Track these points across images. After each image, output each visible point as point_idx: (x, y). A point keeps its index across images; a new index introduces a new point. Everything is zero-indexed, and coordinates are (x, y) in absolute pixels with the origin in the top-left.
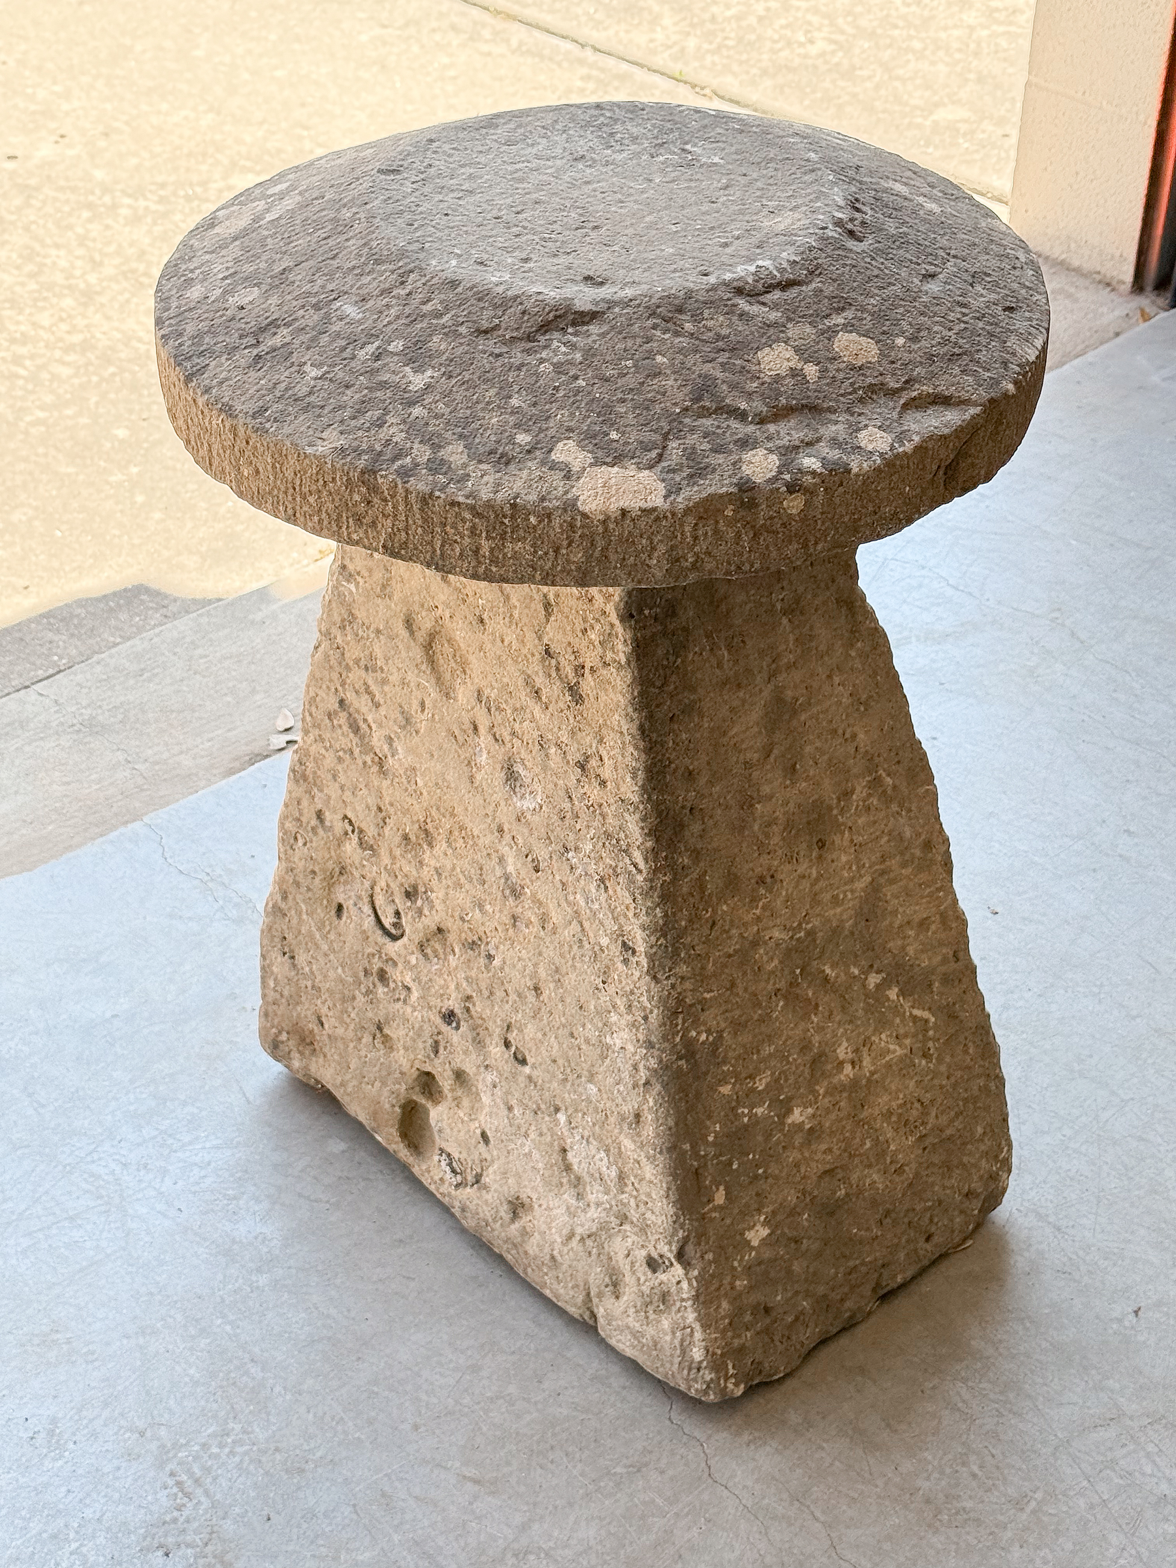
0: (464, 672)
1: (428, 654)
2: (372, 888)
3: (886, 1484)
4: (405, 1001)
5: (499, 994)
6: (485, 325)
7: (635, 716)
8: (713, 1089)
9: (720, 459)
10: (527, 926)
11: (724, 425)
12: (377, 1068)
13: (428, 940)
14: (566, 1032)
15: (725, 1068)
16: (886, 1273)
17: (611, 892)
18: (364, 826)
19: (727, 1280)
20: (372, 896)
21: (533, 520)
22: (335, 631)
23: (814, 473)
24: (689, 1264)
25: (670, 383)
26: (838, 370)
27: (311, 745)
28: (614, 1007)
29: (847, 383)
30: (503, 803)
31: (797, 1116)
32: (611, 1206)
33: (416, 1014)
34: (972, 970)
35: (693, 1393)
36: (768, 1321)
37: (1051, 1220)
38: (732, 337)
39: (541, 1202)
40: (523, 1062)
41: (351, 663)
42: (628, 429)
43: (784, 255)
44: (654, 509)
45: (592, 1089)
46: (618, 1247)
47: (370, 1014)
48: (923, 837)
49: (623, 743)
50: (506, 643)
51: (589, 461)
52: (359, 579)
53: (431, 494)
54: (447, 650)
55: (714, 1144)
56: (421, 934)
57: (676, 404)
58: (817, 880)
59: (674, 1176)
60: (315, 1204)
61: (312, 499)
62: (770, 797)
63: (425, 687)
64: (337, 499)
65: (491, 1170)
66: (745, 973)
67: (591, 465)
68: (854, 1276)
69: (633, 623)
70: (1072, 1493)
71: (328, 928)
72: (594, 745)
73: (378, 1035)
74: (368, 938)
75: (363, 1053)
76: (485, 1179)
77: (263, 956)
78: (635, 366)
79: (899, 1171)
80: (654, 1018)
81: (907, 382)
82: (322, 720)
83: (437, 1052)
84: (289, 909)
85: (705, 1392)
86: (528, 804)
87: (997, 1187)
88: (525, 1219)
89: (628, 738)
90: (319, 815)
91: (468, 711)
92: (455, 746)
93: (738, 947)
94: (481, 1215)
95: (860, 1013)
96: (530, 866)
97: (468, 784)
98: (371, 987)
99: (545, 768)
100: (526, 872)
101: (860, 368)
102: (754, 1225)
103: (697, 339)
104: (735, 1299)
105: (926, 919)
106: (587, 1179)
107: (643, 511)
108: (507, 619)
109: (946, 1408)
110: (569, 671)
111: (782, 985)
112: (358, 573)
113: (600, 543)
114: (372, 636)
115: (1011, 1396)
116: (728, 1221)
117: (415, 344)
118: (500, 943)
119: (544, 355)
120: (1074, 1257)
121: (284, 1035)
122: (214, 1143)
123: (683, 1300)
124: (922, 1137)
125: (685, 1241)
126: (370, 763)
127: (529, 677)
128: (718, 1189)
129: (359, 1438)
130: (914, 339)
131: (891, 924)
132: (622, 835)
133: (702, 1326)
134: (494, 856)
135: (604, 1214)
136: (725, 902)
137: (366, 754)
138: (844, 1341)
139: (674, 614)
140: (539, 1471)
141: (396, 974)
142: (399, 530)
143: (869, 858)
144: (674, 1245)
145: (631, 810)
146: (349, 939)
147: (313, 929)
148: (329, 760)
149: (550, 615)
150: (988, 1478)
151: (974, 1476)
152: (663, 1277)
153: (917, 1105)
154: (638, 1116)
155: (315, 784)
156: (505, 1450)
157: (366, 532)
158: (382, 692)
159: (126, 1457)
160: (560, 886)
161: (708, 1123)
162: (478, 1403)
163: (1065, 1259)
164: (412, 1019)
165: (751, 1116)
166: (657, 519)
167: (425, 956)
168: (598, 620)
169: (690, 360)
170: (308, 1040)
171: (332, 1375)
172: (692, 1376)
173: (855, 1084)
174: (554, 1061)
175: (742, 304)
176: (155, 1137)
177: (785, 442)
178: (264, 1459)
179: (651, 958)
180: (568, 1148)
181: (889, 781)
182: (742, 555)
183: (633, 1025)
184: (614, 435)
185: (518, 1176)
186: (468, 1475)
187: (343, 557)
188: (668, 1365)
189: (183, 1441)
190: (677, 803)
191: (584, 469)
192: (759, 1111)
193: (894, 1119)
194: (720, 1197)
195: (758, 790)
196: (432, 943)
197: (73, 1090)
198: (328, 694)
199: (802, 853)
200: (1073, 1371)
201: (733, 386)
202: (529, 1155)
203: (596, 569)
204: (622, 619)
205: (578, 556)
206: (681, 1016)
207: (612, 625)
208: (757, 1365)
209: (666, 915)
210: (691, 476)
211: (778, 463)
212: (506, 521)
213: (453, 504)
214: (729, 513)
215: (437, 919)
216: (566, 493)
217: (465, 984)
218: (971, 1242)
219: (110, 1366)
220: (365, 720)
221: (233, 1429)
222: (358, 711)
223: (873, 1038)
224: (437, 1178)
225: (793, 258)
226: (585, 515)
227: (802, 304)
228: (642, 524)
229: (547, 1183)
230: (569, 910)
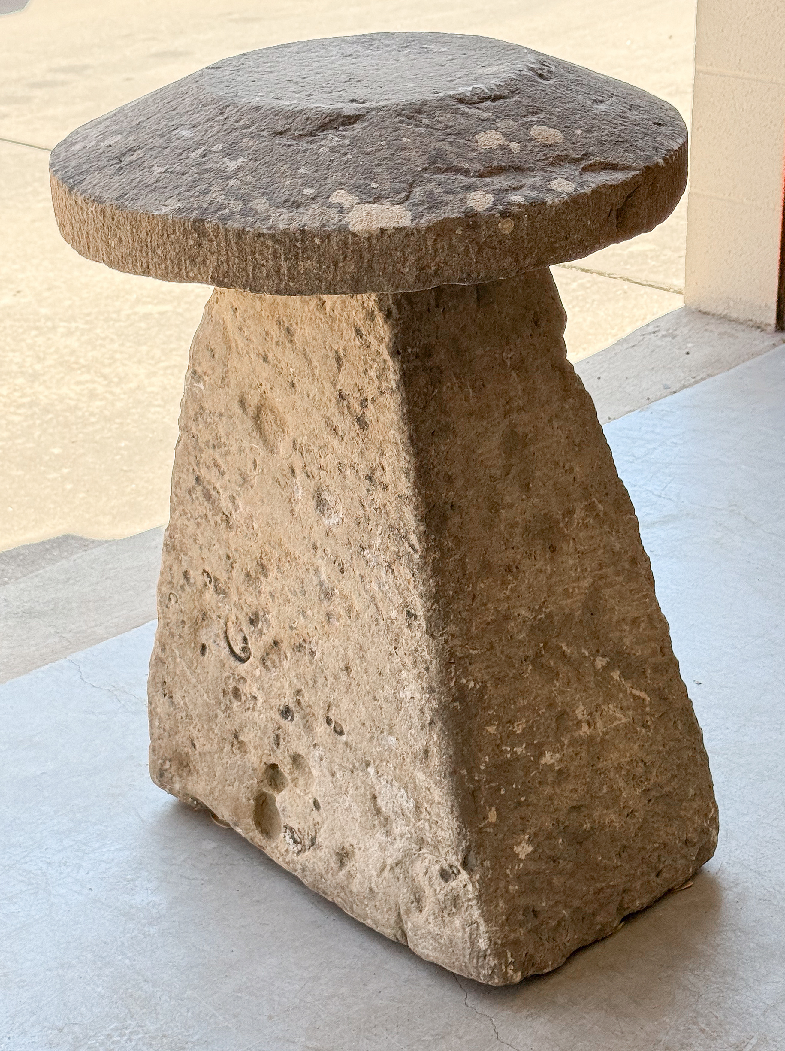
0: (283, 431)
1: (257, 423)
2: (226, 625)
3: (635, 1039)
4: (253, 708)
5: (321, 680)
6: (280, 129)
7: (405, 428)
8: (481, 728)
9: (451, 197)
10: (338, 621)
11: (454, 178)
12: (235, 771)
13: (268, 654)
14: (371, 696)
15: (490, 712)
16: (627, 898)
17: (396, 573)
18: (217, 575)
19: (502, 884)
20: (226, 632)
21: (317, 241)
22: (191, 424)
23: (519, 205)
24: (472, 870)
25: (413, 153)
26: (534, 146)
27: (177, 520)
28: (403, 665)
29: (541, 154)
30: (315, 525)
31: (548, 758)
32: (412, 834)
33: (261, 716)
34: (675, 664)
35: (482, 980)
36: (537, 922)
37: (753, 867)
38: (457, 127)
39: (360, 845)
40: (341, 733)
41: (203, 446)
42: (383, 182)
43: (492, 82)
44: (404, 228)
45: (392, 739)
46: (419, 868)
47: (228, 727)
48: (630, 554)
49: (398, 451)
50: (311, 397)
51: (356, 201)
52: (206, 378)
53: (244, 230)
54: (271, 417)
55: (485, 771)
56: (263, 650)
57: (417, 166)
58: (551, 576)
59: (457, 796)
60: (193, 881)
61: (159, 252)
62: (511, 506)
63: (257, 449)
64: (177, 246)
65: (322, 830)
66: (501, 640)
67: (358, 203)
68: (601, 895)
69: (400, 357)
70: (779, 1039)
71: (195, 665)
72: (377, 459)
73: (235, 743)
74: (224, 665)
75: (225, 761)
76: (319, 840)
77: (150, 703)
78: (387, 144)
79: (631, 814)
80: (432, 668)
81: (584, 155)
82: (184, 497)
83: (278, 744)
84: (167, 657)
85: (491, 976)
86: (334, 520)
87: (709, 841)
88: (349, 866)
89: (401, 446)
90: (186, 574)
91: (287, 459)
92: (279, 490)
93: (493, 617)
94: (317, 870)
95: (592, 685)
96: (337, 569)
97: (290, 517)
98: (228, 703)
99: (343, 488)
100: (335, 574)
101: (550, 146)
102: (520, 843)
103: (432, 128)
104: (509, 900)
105: (636, 618)
106: (393, 817)
107: (396, 229)
108: (311, 378)
109: (678, 989)
110: (356, 406)
111: (531, 653)
112: (205, 374)
113: (367, 256)
114: (217, 419)
115: (729, 979)
116: (500, 836)
117: (231, 145)
118: (319, 639)
119: (322, 143)
120: (772, 890)
121: (168, 763)
122: (117, 847)
123: (469, 900)
124: (646, 791)
125: (468, 849)
126: (219, 522)
127: (328, 419)
128: (490, 810)
129: (227, 1026)
130: (589, 131)
131: (610, 618)
132: (402, 524)
133: (485, 921)
134: (311, 569)
135: (406, 844)
136: (482, 582)
137: (217, 515)
138: (598, 950)
139: (430, 355)
140: (365, 1040)
141: (245, 689)
142: (222, 263)
143: (591, 565)
144: (460, 854)
145: (407, 502)
146: (211, 669)
147: (185, 668)
148: (191, 528)
149: (341, 366)
150: (714, 1032)
151: (703, 1031)
152: (453, 884)
153: (641, 764)
154: (426, 752)
155: (182, 551)
156: (339, 1029)
157: (199, 268)
158: (227, 462)
159: (48, 1046)
160: (359, 579)
161: (480, 755)
162: (318, 1000)
163: (765, 892)
164: (259, 722)
165: (513, 753)
166: (407, 235)
167: (266, 667)
168: (374, 360)
169: (427, 140)
170: (185, 764)
171: (206, 987)
172: (480, 964)
173: (591, 739)
174: (363, 724)
175: (463, 108)
176: (72, 846)
177: (498, 187)
178: (154, 1043)
179: (428, 620)
180: (377, 795)
181: (600, 507)
182: (470, 265)
183: (419, 677)
184: (374, 185)
185: (342, 828)
186: (311, 1046)
187: (194, 364)
188: (461, 958)
189: (92, 1034)
190: (441, 498)
191: (353, 206)
192: (519, 750)
193: (624, 772)
194: (492, 816)
195: (502, 499)
196: (271, 656)
197: (11, 819)
198: (187, 475)
199: (538, 552)
200: (775, 962)
201: (458, 155)
202: (349, 809)
203: (365, 278)
204: (392, 355)
205: (351, 268)
206: (453, 666)
207: (385, 361)
208: (530, 958)
209: (437, 585)
210: (430, 208)
211: (493, 199)
212: (298, 244)
213: (260, 235)
214: (459, 232)
215: (273, 633)
216: (340, 221)
217: (295, 680)
218: (692, 883)
219: (36, 989)
220: (215, 488)
221: (130, 1025)
222: (209, 483)
223: (603, 707)
224: (283, 851)
225: (498, 83)
226: (354, 234)
227: (507, 108)
228: (396, 239)
229: (363, 828)
230: (366, 596)
